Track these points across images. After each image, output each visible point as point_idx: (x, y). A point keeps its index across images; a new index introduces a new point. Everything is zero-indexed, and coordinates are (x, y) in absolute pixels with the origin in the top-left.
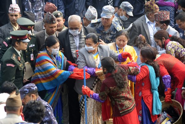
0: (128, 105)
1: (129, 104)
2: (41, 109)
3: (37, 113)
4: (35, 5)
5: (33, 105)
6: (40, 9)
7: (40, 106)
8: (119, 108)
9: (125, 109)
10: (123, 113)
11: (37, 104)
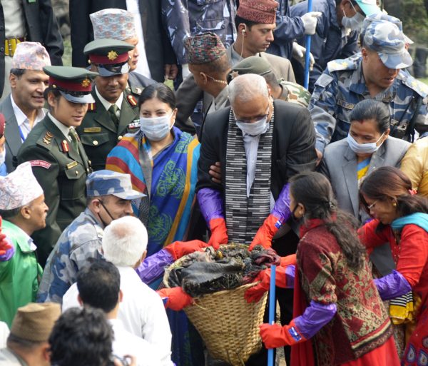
0: (374, 325)
1: (374, 319)
2: (102, 334)
3: (91, 346)
4: (204, 17)
5: (80, 320)
6: (219, 26)
7: (100, 325)
8: (349, 333)
9: (366, 336)
10: (360, 347)
11: (90, 318)
